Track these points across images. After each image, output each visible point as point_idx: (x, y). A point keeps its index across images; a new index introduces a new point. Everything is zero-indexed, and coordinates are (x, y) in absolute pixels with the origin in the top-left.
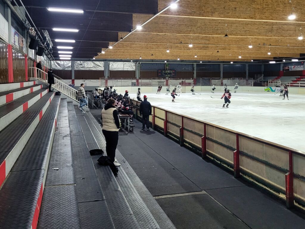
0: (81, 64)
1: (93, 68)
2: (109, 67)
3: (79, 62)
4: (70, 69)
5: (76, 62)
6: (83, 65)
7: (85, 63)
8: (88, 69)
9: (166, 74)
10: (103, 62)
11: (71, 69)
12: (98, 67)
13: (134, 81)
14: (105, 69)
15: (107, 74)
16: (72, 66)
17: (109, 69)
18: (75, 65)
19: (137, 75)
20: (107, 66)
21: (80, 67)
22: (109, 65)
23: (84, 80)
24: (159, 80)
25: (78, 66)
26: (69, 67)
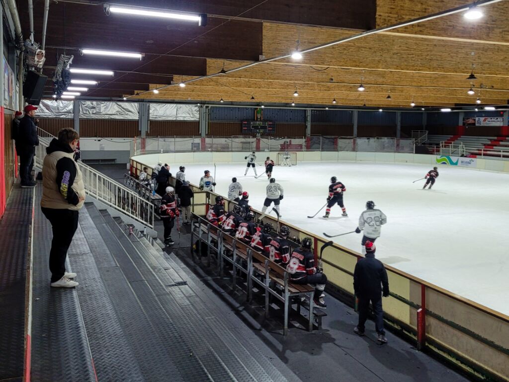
0: (94, 108)
1: (117, 114)
2: (149, 114)
3: (88, 103)
4: (70, 116)
5: (83, 103)
6: (97, 109)
7: (102, 105)
8: (107, 117)
9: (256, 127)
10: (136, 104)
11: (72, 117)
12: (127, 113)
13: (197, 140)
14: (140, 117)
15: (144, 128)
16: (75, 110)
17: (148, 117)
18: (81, 109)
19: (203, 129)
20: (144, 112)
21: (91, 112)
22: (149, 110)
23: (99, 138)
24: (243, 140)
25: (86, 110)
26: (69, 112)
